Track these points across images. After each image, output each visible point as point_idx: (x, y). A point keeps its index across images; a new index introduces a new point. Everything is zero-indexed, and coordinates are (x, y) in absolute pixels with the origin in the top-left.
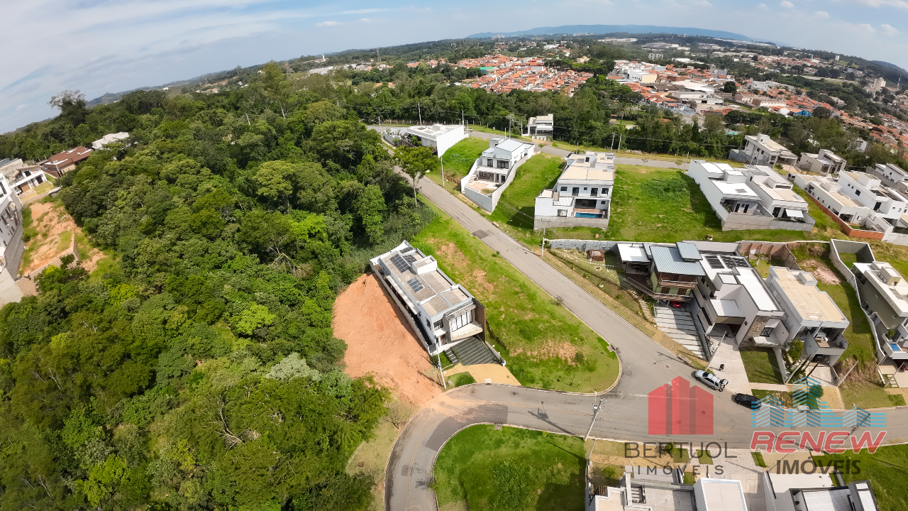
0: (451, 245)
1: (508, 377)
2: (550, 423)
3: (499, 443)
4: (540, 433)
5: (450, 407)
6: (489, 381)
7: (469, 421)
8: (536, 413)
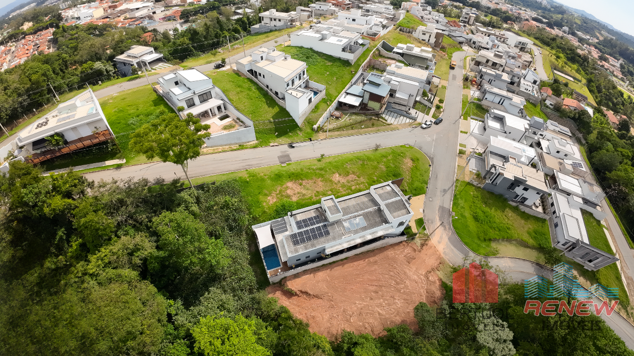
0: (290, 184)
1: (419, 199)
2: (449, 189)
3: (463, 216)
4: (455, 196)
5: (441, 238)
6: (421, 210)
7: (450, 228)
8: (443, 193)
